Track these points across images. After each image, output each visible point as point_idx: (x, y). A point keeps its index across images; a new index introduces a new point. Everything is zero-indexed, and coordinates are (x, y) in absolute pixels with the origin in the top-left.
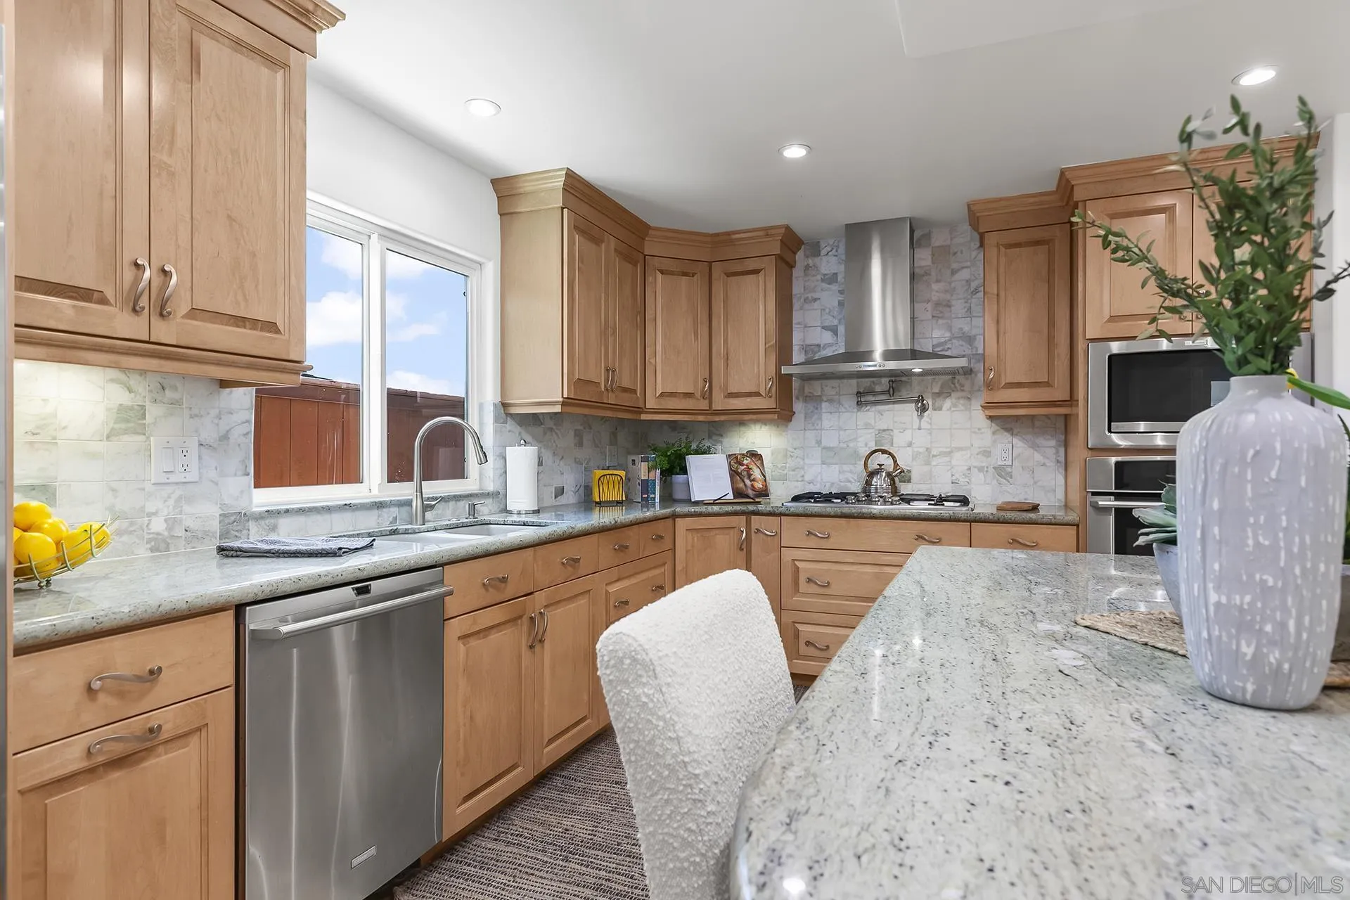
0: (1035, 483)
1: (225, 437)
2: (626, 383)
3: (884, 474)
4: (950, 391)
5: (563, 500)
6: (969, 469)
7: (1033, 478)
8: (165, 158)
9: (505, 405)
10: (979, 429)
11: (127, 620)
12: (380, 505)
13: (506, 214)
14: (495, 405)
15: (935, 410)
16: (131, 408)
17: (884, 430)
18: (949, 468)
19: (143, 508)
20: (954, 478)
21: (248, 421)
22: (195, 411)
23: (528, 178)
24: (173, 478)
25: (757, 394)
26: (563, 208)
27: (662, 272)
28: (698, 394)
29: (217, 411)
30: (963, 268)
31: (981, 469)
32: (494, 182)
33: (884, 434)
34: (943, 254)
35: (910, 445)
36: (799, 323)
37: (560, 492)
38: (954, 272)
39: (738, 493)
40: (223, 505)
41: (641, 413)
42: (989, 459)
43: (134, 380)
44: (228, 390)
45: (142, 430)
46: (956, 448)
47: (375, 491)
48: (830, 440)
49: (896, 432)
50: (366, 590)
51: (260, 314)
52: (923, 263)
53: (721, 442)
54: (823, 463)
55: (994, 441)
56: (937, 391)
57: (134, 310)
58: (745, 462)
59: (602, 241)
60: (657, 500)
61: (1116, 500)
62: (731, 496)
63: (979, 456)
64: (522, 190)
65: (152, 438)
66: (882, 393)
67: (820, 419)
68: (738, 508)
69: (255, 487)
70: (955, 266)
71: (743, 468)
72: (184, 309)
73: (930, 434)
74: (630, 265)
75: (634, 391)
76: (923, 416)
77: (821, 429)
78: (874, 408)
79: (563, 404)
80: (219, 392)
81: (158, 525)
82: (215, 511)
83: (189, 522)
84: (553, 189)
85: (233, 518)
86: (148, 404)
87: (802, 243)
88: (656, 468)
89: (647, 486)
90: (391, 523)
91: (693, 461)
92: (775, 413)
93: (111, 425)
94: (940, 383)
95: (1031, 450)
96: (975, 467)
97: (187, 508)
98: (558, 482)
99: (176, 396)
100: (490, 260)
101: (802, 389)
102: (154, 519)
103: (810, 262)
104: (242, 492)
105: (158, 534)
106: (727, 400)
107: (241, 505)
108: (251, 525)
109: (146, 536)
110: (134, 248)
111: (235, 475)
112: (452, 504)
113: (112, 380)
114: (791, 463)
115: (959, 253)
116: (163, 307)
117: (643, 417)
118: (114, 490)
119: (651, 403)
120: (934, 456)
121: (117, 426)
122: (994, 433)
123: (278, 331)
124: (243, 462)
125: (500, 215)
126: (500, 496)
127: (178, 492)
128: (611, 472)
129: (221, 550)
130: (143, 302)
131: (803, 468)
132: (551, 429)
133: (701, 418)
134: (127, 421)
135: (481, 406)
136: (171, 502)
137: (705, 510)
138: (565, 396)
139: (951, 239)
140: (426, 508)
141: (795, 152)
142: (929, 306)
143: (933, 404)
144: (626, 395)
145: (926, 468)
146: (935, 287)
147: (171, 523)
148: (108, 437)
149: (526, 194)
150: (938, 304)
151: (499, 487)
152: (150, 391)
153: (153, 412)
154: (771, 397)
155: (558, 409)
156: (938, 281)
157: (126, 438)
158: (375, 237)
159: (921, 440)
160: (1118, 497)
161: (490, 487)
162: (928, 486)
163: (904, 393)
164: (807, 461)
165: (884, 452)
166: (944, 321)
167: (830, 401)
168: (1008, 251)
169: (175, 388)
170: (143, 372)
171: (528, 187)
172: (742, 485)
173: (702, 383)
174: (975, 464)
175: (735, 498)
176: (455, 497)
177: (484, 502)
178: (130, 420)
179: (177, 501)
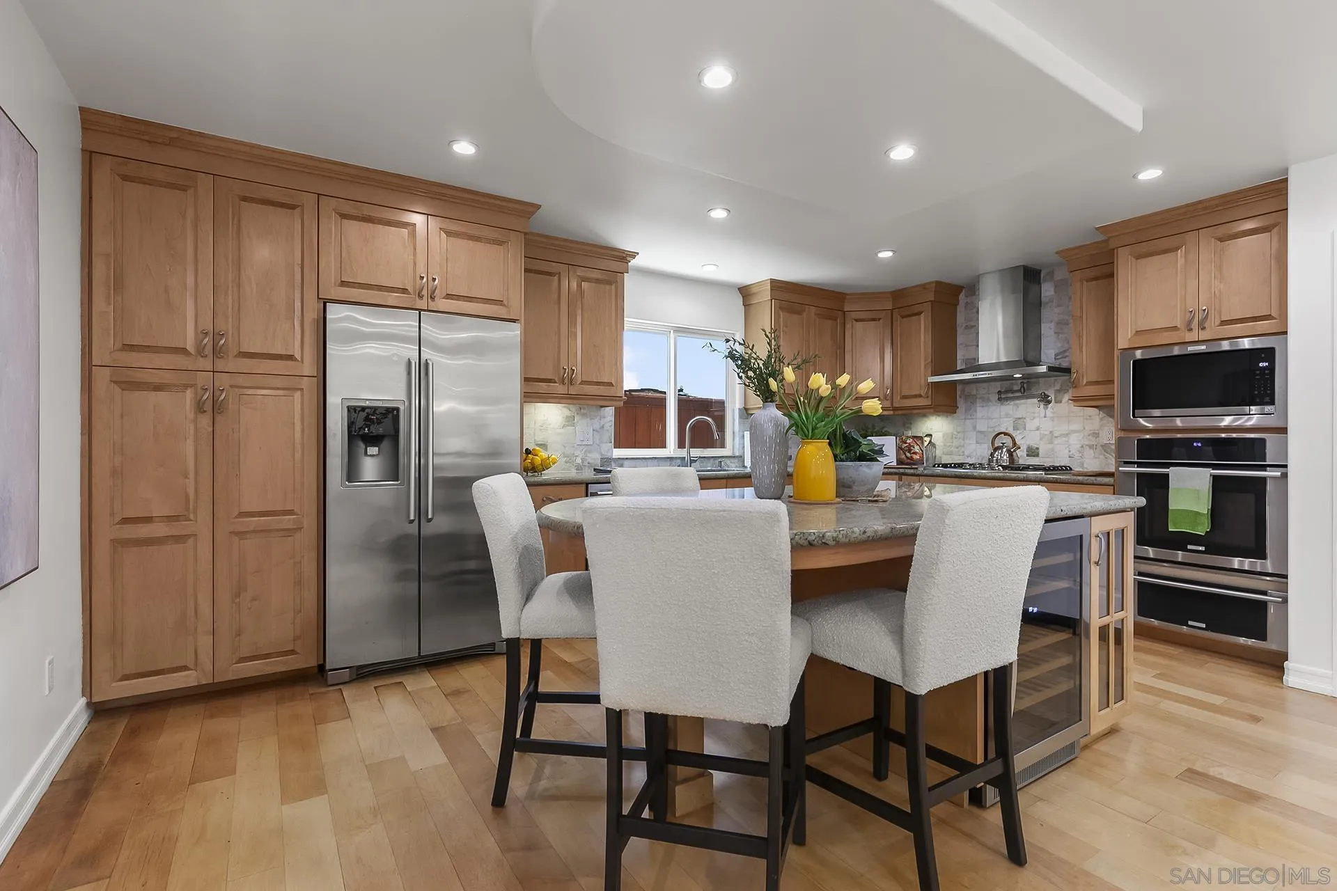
1: (603, 427)
3: (1005, 450)
4: (1067, 388)
6: (1082, 447)
9: (746, 409)
10: (1090, 416)
11: (553, 482)
12: (670, 459)
13: (747, 305)
14: (739, 409)
15: (1056, 402)
16: (570, 417)
17: (1020, 418)
18: (1067, 446)
19: (574, 454)
20: (1070, 453)
21: (612, 421)
22: (591, 417)
23: (754, 286)
24: (584, 443)
25: (920, 396)
26: (771, 300)
27: (857, 320)
28: (883, 397)
29: (600, 417)
31: (1091, 447)
32: (739, 289)
33: (1020, 421)
35: (1038, 429)
36: (961, 344)
39: (900, 462)
40: (602, 454)
42: (1098, 439)
43: (571, 406)
44: (602, 409)
45: (574, 425)
46: (1072, 431)
47: (672, 452)
48: (982, 426)
49: (1027, 419)
52: (1050, 294)
54: (977, 443)
55: (1102, 426)
56: (1058, 388)
57: (563, 384)
58: (908, 441)
59: (804, 311)
61: (1138, 467)
62: (894, 464)
63: (1090, 437)
64: (752, 292)
65: (577, 428)
66: (1017, 391)
67: (976, 411)
69: (615, 448)
72: (579, 382)
73: (1053, 421)
74: (832, 321)
76: (1047, 408)
77: (976, 419)
78: (1012, 403)
80: (600, 410)
81: (579, 461)
82: (599, 457)
83: (588, 461)
84: (765, 290)
85: (606, 460)
86: (575, 415)
87: (963, 287)
92: (931, 408)
94: (1060, 383)
96: (1087, 445)
97: (588, 455)
99: (585, 412)
100: (737, 331)
101: (963, 391)
103: (969, 300)
104: (609, 450)
105: (578, 464)
107: (609, 455)
108: (613, 463)
109: (575, 464)
110: (564, 364)
111: (607, 443)
112: (709, 460)
114: (956, 443)
116: (571, 382)
118: (564, 446)
120: (1056, 437)
121: (565, 423)
122: (1101, 419)
123: (613, 386)
124: (609, 437)
125: (744, 306)
126: (742, 458)
127: (586, 448)
129: (595, 470)
130: (566, 381)
131: (963, 446)
134: (568, 421)
135: (734, 410)
140: (692, 461)
141: (885, 255)
142: (1052, 325)
143: (1055, 398)
145: (1050, 446)
146: (1056, 310)
147: (583, 460)
148: (563, 427)
149: (754, 294)
151: (741, 454)
152: (576, 410)
153: (577, 418)
154: (928, 397)
156: (1059, 306)
157: (568, 428)
158: (672, 331)
159: (1047, 426)
160: (1140, 465)
161: (737, 454)
162: (1051, 460)
163: (1034, 391)
164: (967, 441)
165: (1005, 434)
166: (1064, 336)
167: (983, 399)
168: (1089, 283)
169: (585, 409)
171: (754, 290)
172: (903, 456)
173: (885, 390)
174: (1087, 443)
175: (897, 465)
176: (713, 457)
177: (732, 460)
178: (570, 421)
179: (585, 451)
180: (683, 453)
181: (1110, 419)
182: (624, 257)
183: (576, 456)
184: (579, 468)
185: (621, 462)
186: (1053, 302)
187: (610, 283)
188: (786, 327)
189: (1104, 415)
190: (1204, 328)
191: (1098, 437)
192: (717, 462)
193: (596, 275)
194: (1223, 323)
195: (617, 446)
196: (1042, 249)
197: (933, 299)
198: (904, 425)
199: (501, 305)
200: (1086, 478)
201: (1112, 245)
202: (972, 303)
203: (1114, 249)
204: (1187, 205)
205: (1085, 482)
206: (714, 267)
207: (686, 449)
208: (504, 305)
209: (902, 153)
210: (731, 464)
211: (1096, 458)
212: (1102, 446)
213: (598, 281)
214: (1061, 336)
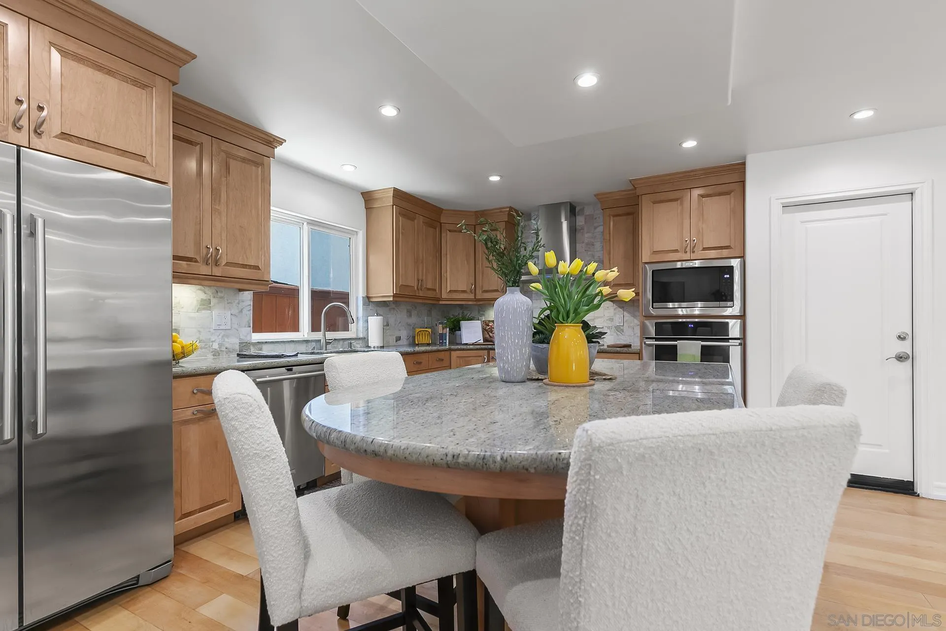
0: (635, 334)
1: (241, 312)
2: (429, 286)
5: (400, 343)
7: (634, 332)
8: (217, 207)
9: (368, 298)
10: (608, 307)
12: (307, 341)
13: (369, 208)
14: (363, 297)
16: (205, 300)
19: (210, 339)
21: (250, 305)
22: (229, 301)
23: (377, 192)
24: (221, 328)
26: (393, 206)
27: (450, 231)
28: (468, 291)
29: (238, 301)
30: (600, 226)
31: (608, 328)
32: (362, 193)
34: (590, 219)
37: (398, 339)
38: (595, 228)
39: (485, 340)
40: (240, 339)
41: (439, 300)
42: (612, 323)
43: (207, 289)
44: (242, 292)
45: (210, 308)
46: (597, 317)
47: (306, 336)
50: (291, 370)
51: (252, 262)
52: (581, 224)
53: (484, 315)
55: (615, 314)
57: (207, 264)
58: (490, 324)
59: (415, 219)
60: (447, 344)
61: (655, 341)
62: (482, 341)
63: (608, 321)
65: (213, 312)
68: (483, 347)
69: (253, 332)
70: (596, 225)
71: (489, 327)
72: (224, 263)
74: (432, 229)
75: (435, 290)
79: (394, 296)
80: (238, 294)
81: (216, 346)
82: (238, 341)
83: (227, 345)
84: (388, 197)
85: (244, 344)
86: (212, 298)
88: (446, 327)
89: (442, 336)
90: (312, 350)
91: (464, 324)
93: (198, 307)
95: (633, 318)
97: (226, 340)
98: (398, 334)
99: (222, 295)
100: (361, 230)
102: (214, 344)
103: (527, 223)
104: (248, 334)
105: (215, 349)
106: (483, 294)
107: (247, 339)
108: (252, 347)
109: (211, 350)
110: (206, 241)
111: (245, 327)
112: (341, 342)
113: (199, 289)
115: (597, 219)
117: (441, 302)
118: (199, 331)
119: (444, 296)
121: (200, 307)
122: (615, 309)
123: (259, 269)
124: (248, 322)
125: (366, 209)
126: (365, 340)
127: (223, 333)
128: (424, 329)
129: (238, 355)
130: (210, 261)
132: (394, 309)
133: (470, 303)
134: (204, 305)
135: (357, 298)
136: (220, 337)
137: (467, 348)
138: (395, 293)
139: (594, 212)
140: (327, 343)
141: (495, 179)
142: (584, 245)
144: (430, 292)
146: (586, 235)
147: (220, 345)
148: (197, 311)
149: (376, 199)
150: (587, 244)
151: (365, 335)
152: (212, 293)
153: (213, 301)
155: (391, 299)
156: (587, 233)
157: (203, 311)
158: (305, 224)
160: (657, 339)
161: (361, 336)
166: (591, 253)
168: (616, 218)
169: (222, 292)
170: (209, 286)
171: (377, 196)
172: (488, 336)
173: (471, 285)
174: (606, 325)
175: (484, 342)
176: (343, 339)
177: (358, 342)
178: (205, 305)
179: (222, 337)
180: (318, 336)
181: (621, 310)
182: (272, 142)
183: (212, 342)
184: (216, 354)
185: (260, 346)
186: (583, 229)
187: (257, 164)
188: (404, 230)
189: (616, 306)
190: (694, 252)
191: (613, 321)
192: (346, 342)
193: (242, 153)
194: (704, 249)
195: (257, 328)
196: (582, 192)
197: (507, 220)
198: (479, 312)
199: (143, 161)
200: (622, 349)
201: (639, 192)
202: (529, 225)
203: (638, 196)
204: (685, 172)
205: (621, 352)
206: (353, 168)
207: (322, 332)
208: (148, 163)
209: (588, 80)
210: (357, 345)
211: (612, 335)
212: (615, 327)
213: (244, 160)
214: (589, 253)
